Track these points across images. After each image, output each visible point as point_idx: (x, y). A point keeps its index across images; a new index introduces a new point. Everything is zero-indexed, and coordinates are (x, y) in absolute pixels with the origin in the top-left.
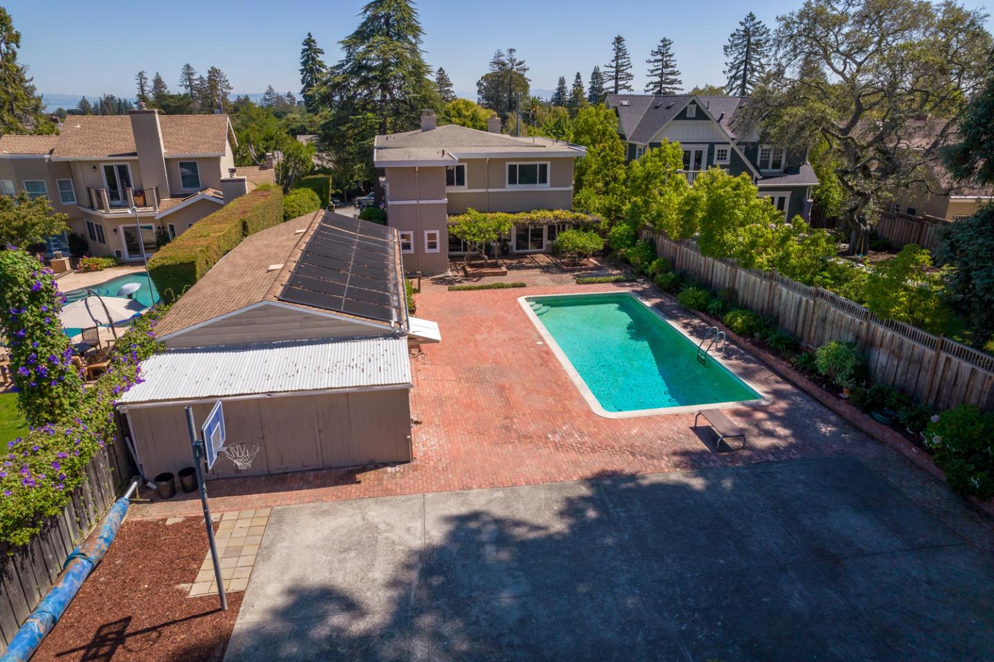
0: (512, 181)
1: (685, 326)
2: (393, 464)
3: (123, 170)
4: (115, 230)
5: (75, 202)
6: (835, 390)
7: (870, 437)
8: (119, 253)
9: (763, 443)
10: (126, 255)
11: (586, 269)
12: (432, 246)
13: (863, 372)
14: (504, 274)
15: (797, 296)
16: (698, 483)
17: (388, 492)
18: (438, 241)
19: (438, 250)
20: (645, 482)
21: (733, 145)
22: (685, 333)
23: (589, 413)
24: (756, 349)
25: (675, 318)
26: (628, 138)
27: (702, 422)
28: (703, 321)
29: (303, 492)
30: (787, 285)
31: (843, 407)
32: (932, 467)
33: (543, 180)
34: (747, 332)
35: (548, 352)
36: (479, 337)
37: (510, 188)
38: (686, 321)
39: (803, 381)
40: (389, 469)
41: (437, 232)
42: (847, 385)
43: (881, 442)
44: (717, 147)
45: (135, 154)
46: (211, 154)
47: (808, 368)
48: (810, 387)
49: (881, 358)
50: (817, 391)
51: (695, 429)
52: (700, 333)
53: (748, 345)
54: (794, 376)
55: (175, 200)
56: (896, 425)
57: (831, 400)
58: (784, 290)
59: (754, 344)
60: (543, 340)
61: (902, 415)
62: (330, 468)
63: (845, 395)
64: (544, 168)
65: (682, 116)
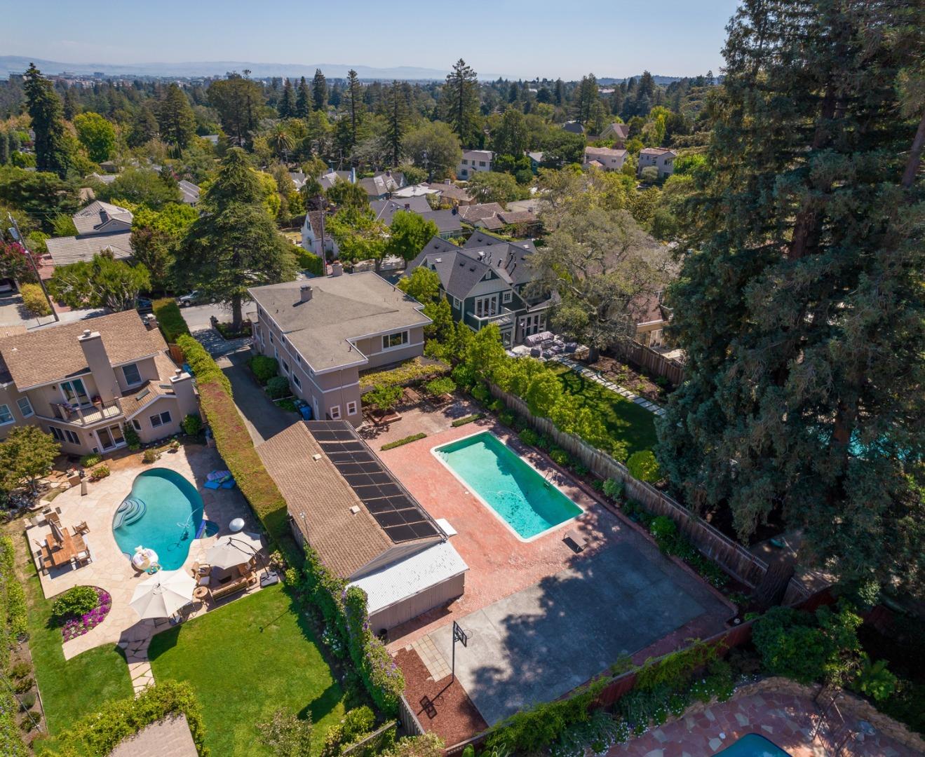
0: (386, 346)
1: (531, 459)
2: (458, 597)
3: (78, 384)
4: (91, 435)
5: (33, 412)
6: (613, 503)
7: (630, 527)
8: (95, 450)
9: (595, 545)
10: (101, 450)
11: (447, 405)
12: (352, 411)
13: (624, 495)
14: (400, 419)
15: (591, 452)
16: (580, 576)
17: (467, 613)
18: (355, 407)
19: (356, 412)
20: (561, 580)
21: (513, 290)
22: (532, 466)
23: (518, 542)
24: (572, 477)
25: (522, 454)
26: (446, 288)
27: (566, 537)
28: (538, 454)
29: (433, 623)
30: (584, 444)
31: (617, 512)
32: (654, 542)
33: (405, 341)
34: (565, 465)
35: (475, 500)
36: (433, 495)
37: (385, 351)
38: (529, 455)
39: (598, 498)
40: (458, 601)
41: (355, 402)
42: (619, 501)
43: (634, 530)
44: (504, 293)
45: (87, 370)
46: (146, 355)
47: (599, 491)
48: (602, 501)
49: (630, 487)
50: (605, 504)
51: (564, 540)
52: (541, 465)
53: (567, 473)
54: (593, 494)
55: (128, 397)
56: (638, 522)
57: (612, 509)
58: (583, 447)
59: (570, 472)
60: (467, 490)
61: (641, 517)
62: (434, 608)
63: (617, 506)
64: (405, 334)
65: (484, 279)
